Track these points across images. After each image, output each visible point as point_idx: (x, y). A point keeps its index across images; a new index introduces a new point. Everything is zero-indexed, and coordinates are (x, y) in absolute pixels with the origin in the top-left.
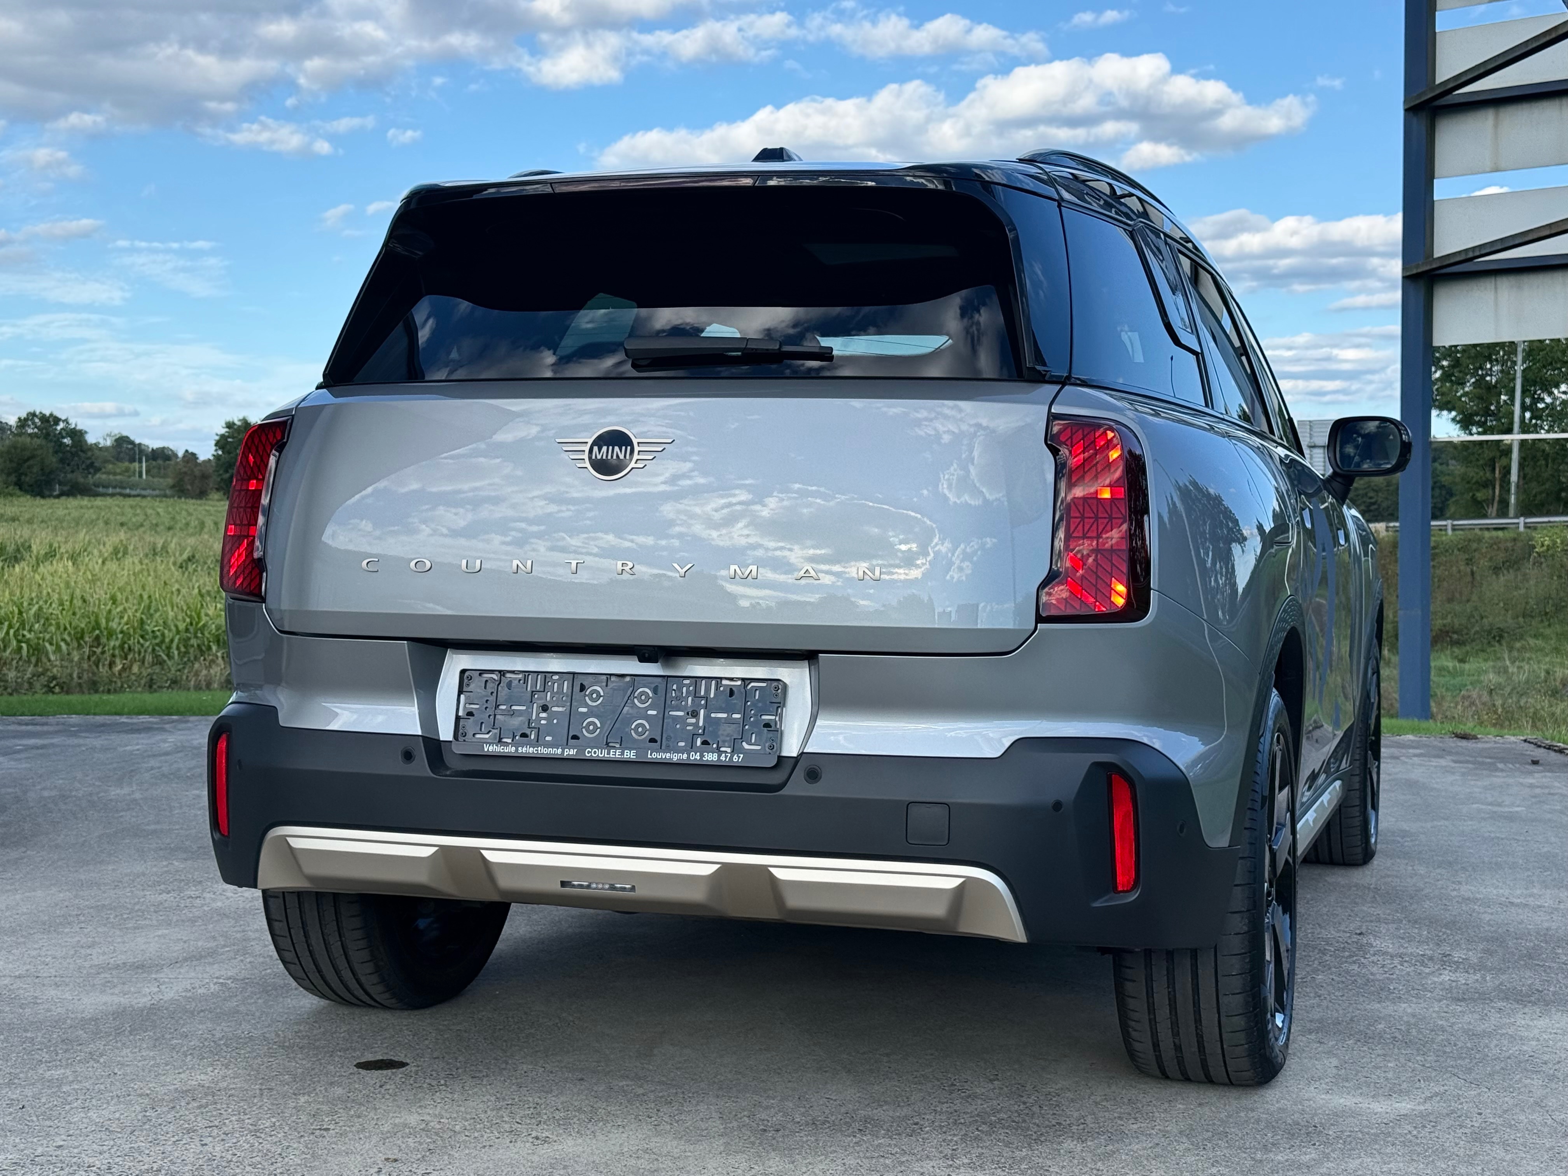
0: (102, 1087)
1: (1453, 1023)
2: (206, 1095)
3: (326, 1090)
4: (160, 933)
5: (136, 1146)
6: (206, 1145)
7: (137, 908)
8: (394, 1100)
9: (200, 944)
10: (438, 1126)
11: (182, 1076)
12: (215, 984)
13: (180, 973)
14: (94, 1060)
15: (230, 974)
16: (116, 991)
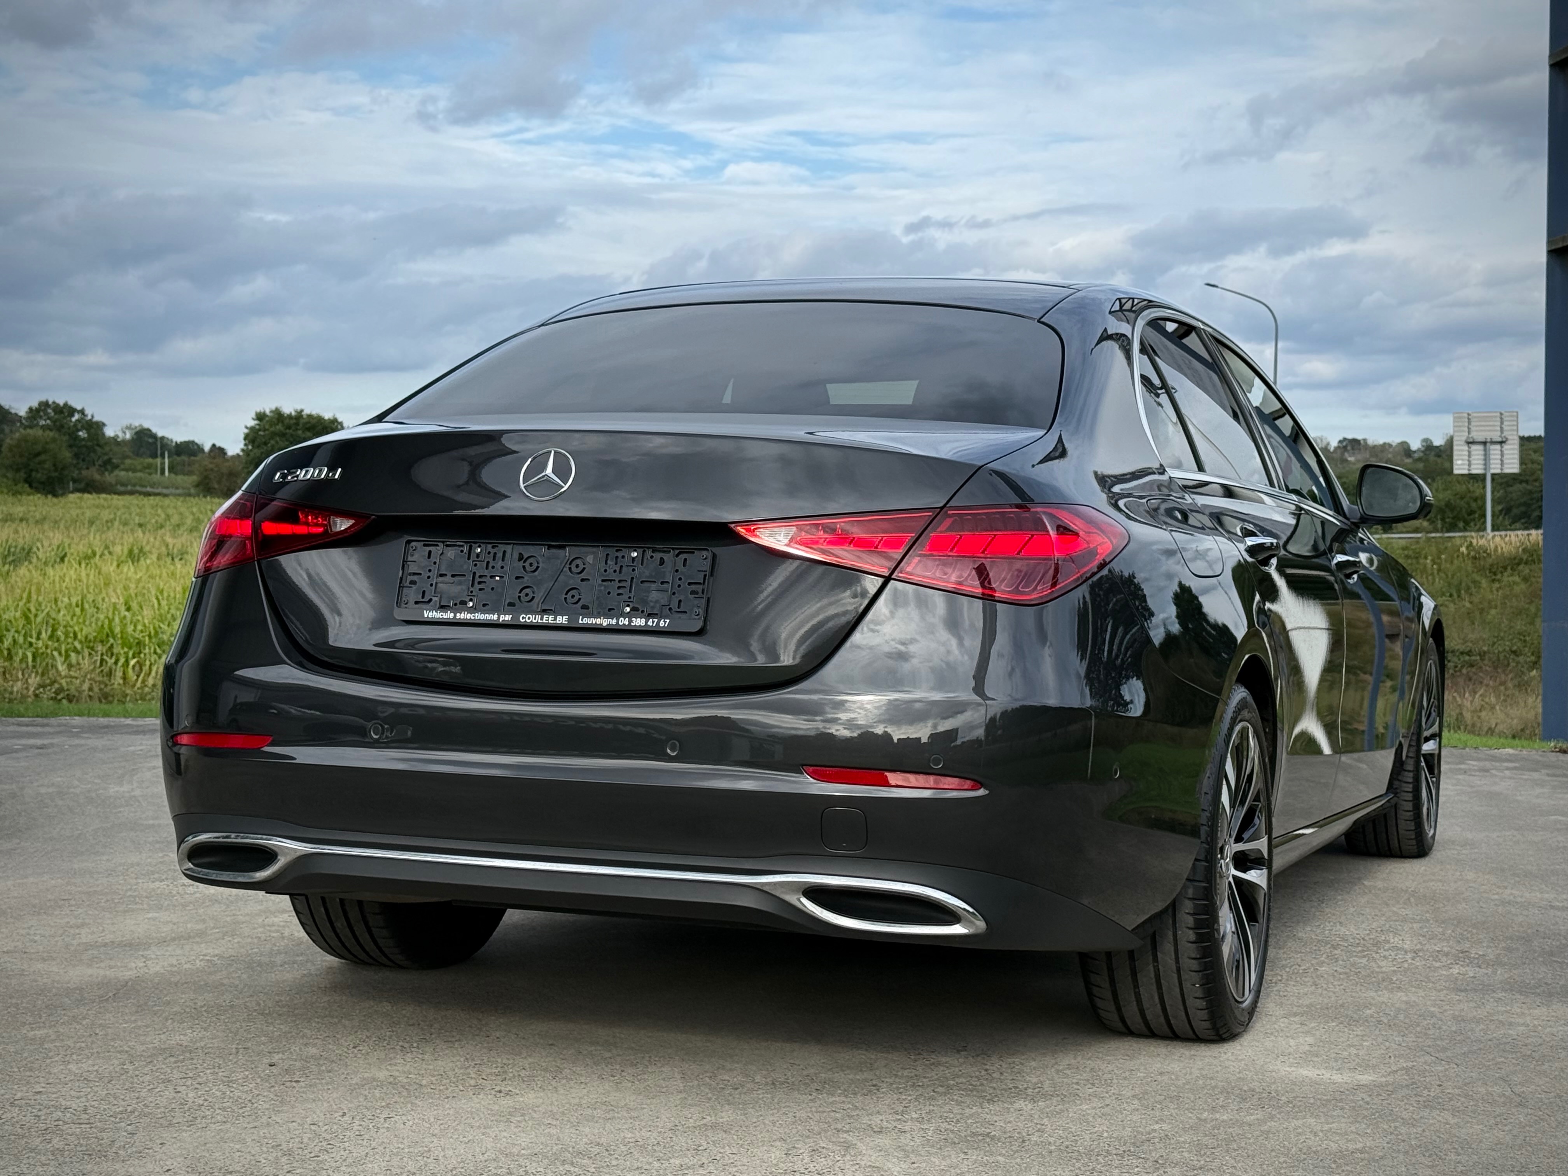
0: (83, 1045)
1: (1445, 1011)
2: (183, 1052)
3: (300, 1049)
4: (150, 915)
5: (112, 1092)
6: (179, 1092)
7: (129, 893)
8: (365, 1059)
9: (189, 926)
10: (405, 1081)
11: (162, 1036)
12: (201, 960)
13: (167, 951)
14: (77, 1022)
15: (217, 952)
16: (102, 965)
